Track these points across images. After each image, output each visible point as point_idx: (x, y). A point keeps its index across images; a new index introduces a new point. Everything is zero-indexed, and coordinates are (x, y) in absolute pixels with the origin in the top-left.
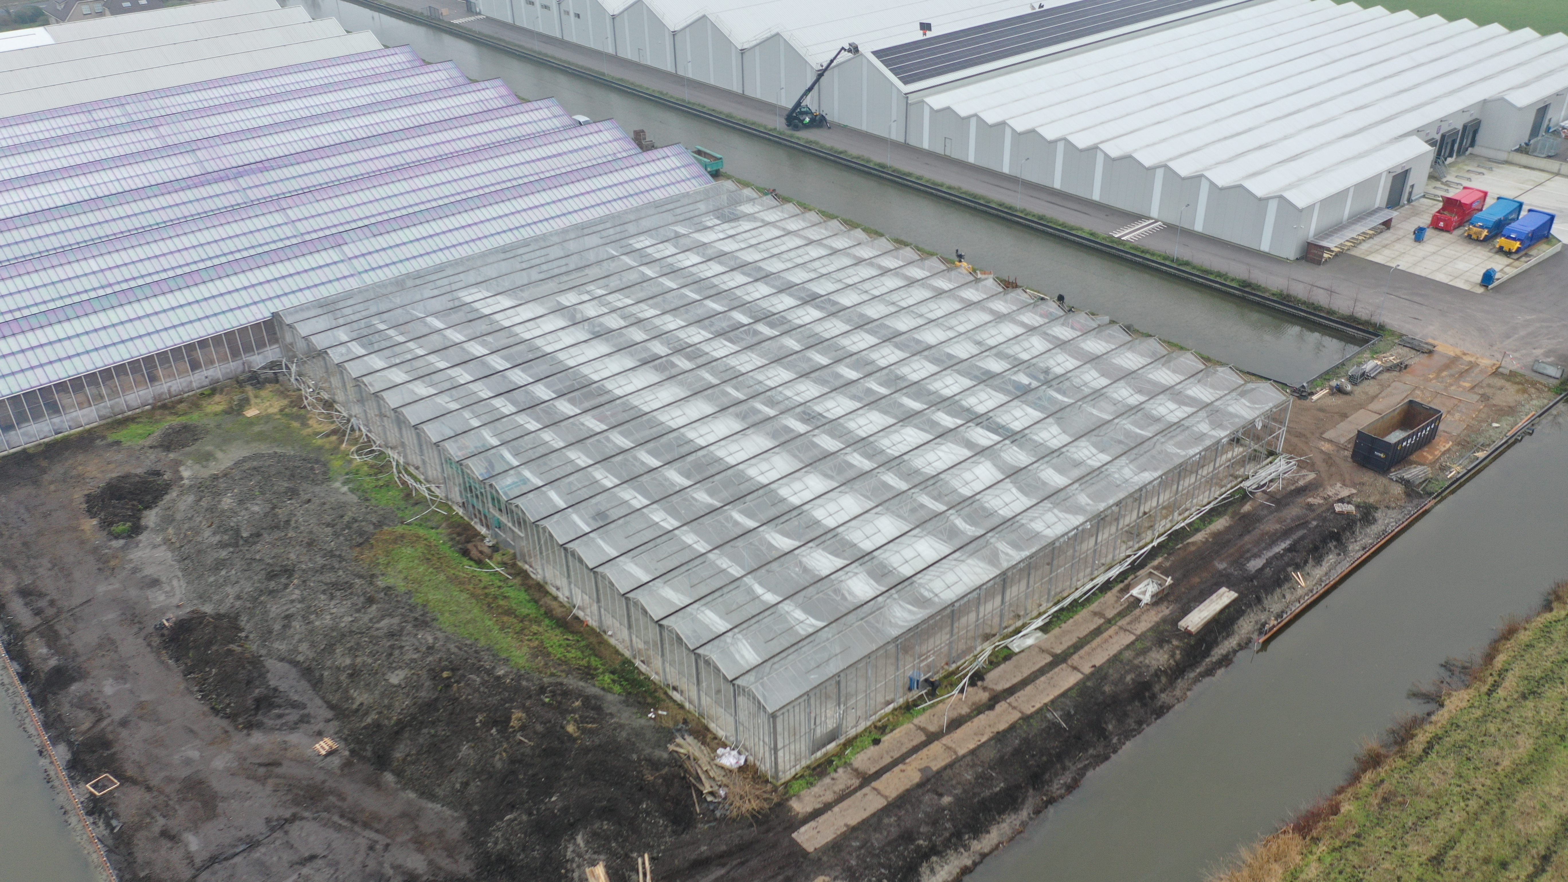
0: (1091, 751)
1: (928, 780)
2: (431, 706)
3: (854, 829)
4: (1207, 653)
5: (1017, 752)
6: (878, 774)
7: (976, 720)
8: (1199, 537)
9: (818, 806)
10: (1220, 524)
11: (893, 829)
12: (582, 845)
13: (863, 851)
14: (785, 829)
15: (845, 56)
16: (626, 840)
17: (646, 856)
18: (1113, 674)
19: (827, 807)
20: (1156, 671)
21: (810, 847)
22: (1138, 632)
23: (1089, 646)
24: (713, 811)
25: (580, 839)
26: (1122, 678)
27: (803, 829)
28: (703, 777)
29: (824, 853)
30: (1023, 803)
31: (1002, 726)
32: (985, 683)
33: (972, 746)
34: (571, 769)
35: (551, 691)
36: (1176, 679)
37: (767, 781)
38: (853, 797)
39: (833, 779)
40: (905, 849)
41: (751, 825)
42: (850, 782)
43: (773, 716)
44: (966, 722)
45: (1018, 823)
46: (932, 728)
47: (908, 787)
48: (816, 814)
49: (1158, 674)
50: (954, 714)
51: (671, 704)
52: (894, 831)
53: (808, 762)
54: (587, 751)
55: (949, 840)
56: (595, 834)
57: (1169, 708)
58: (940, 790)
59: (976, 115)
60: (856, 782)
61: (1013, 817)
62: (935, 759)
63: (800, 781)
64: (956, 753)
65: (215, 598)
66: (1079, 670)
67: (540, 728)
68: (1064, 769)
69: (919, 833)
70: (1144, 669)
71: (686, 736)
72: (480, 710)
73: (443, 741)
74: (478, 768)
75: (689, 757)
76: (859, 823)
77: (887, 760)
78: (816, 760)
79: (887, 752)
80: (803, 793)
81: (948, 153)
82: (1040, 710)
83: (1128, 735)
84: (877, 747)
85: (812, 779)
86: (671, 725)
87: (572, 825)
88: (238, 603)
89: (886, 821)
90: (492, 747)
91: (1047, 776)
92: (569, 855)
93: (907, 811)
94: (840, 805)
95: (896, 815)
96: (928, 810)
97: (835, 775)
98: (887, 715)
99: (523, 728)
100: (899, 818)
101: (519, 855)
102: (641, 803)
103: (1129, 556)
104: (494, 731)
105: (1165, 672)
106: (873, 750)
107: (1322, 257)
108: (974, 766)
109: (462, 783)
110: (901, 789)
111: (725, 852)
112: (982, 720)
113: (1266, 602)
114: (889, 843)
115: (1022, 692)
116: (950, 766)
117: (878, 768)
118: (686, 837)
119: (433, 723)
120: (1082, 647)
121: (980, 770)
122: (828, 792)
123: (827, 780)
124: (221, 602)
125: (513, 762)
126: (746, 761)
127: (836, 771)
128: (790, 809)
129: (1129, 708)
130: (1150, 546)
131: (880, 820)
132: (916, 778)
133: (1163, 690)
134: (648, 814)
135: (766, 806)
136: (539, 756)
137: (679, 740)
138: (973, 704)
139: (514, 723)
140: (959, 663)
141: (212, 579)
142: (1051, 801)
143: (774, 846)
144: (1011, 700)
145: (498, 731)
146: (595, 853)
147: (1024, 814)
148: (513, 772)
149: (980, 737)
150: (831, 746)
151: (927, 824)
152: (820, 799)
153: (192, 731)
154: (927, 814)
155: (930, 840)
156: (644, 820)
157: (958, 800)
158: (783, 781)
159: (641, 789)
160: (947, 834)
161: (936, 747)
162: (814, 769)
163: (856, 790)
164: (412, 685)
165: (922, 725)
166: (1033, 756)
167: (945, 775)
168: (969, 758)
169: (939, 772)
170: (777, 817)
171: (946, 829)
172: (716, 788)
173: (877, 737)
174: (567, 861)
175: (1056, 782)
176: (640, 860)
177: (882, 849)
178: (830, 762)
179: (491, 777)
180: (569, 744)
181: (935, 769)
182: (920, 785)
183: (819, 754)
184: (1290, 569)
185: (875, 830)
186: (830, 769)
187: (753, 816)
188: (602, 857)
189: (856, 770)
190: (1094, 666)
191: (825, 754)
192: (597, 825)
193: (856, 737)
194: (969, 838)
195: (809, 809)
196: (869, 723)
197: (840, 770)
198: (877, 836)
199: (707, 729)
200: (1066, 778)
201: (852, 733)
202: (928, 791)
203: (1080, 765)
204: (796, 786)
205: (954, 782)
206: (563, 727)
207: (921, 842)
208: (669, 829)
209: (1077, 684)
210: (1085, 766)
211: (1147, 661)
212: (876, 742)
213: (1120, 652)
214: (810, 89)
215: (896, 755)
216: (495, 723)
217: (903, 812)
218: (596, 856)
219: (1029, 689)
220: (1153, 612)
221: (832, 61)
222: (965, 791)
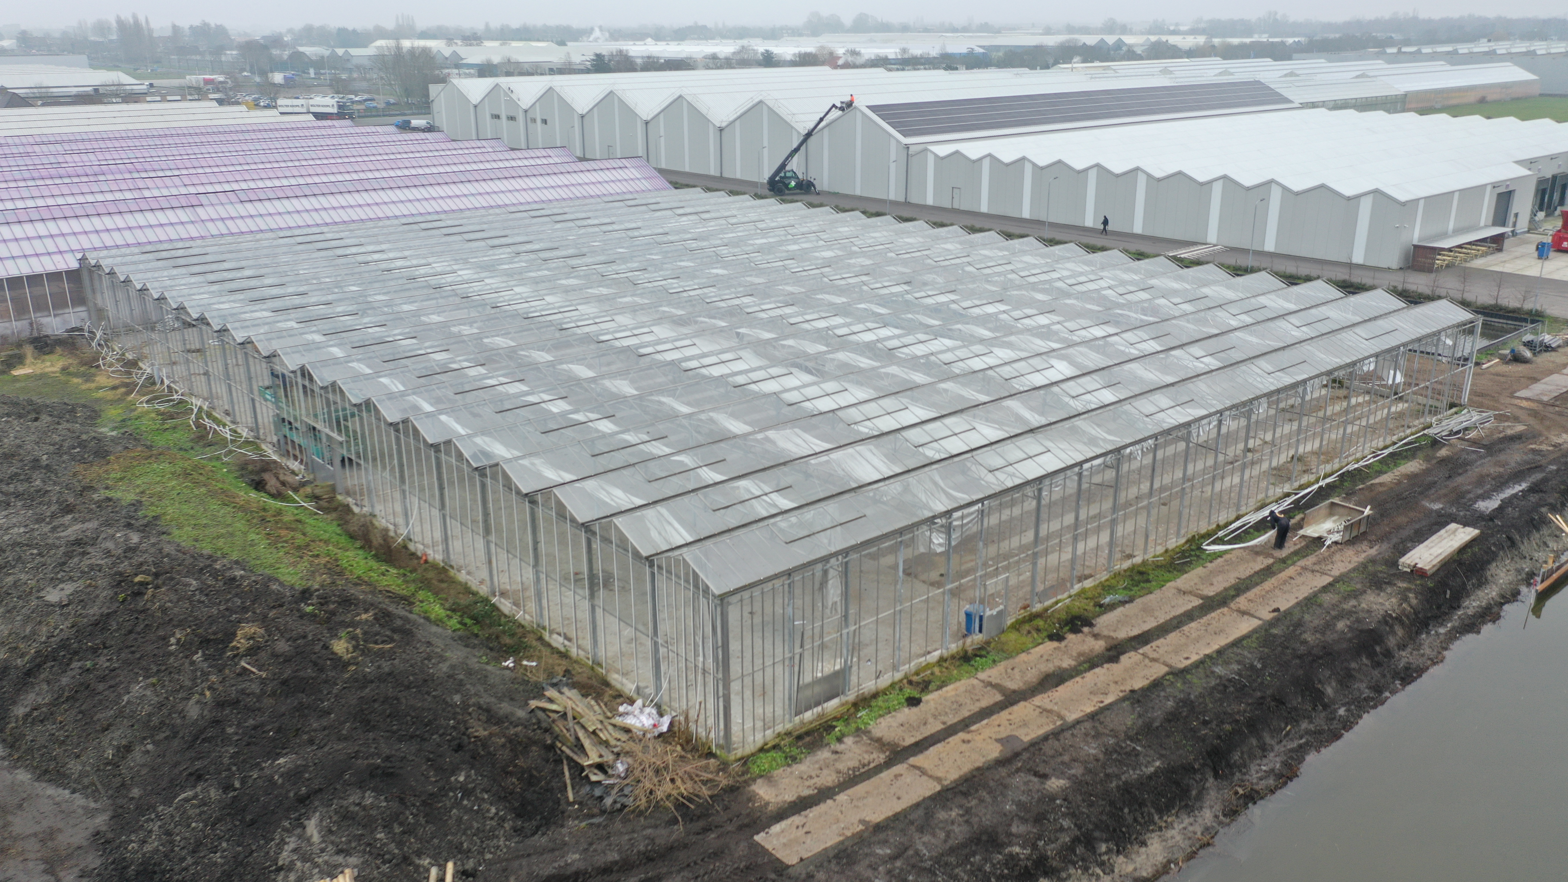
0: (1304, 725)
1: (1017, 755)
2: (98, 625)
3: (878, 828)
4: (1455, 603)
5: (1172, 717)
6: (920, 747)
7: (1089, 675)
8: (1386, 478)
9: (806, 792)
10: (1413, 466)
11: (956, 829)
12: (316, 838)
13: (898, 864)
14: (740, 828)
15: (836, 114)
16: (409, 831)
17: (450, 866)
18: (1312, 620)
19: (824, 794)
20: (1384, 617)
21: (790, 858)
22: (1336, 573)
23: (1259, 588)
24: (601, 798)
25: (312, 828)
26: (1329, 626)
27: (776, 828)
28: (587, 743)
29: (819, 866)
30: (1200, 797)
31: (1138, 684)
32: (1096, 630)
33: (1089, 709)
34: (329, 713)
35: (318, 597)
36: (1418, 633)
37: (710, 755)
38: (875, 780)
39: (836, 752)
40: (985, 860)
41: (675, 821)
42: (867, 758)
43: (723, 598)
44: (1072, 677)
45: (1199, 829)
46: (1012, 685)
47: (979, 764)
48: (801, 805)
49: (1387, 620)
50: (1050, 667)
51: (545, 652)
52: (960, 832)
53: (789, 726)
54: (364, 681)
55: (1071, 848)
56: (346, 816)
57: (1421, 671)
58: (1041, 769)
59: (990, 155)
60: (880, 757)
61: (1187, 821)
62: (1025, 724)
63: (773, 754)
64: (1061, 717)
66: (1253, 616)
67: (282, 646)
68: (1264, 749)
69: (1010, 835)
70: (1361, 615)
71: (565, 690)
72: (181, 624)
73: (103, 679)
74: (155, 720)
75: (564, 716)
76: (888, 819)
77: (935, 727)
78: (802, 723)
79: (935, 717)
80: (777, 773)
81: (956, 206)
82: (1200, 663)
83: (1363, 705)
84: (915, 710)
85: (795, 751)
86: (541, 677)
87: (303, 800)
89: (942, 815)
90: (188, 683)
91: (1236, 756)
92: (285, 857)
93: (981, 801)
94: (850, 791)
95: (961, 806)
96: (1023, 798)
97: (840, 747)
98: (928, 666)
99: (252, 652)
100: (968, 811)
101: (183, 859)
102: (454, 771)
103: (1288, 495)
104: (198, 657)
105: (1398, 619)
106: (907, 714)
107: (1434, 264)
108: (1097, 736)
109: (118, 748)
110: (966, 768)
111: (616, 863)
112: (1101, 674)
113: (1522, 547)
114: (952, 850)
115: (1162, 640)
116: (1056, 734)
117: (919, 737)
118: (541, 840)
119: (95, 650)
120: (1248, 589)
121: (1112, 741)
122: (825, 772)
123: (824, 754)
125: (220, 704)
126: (671, 724)
127: (839, 740)
128: (752, 798)
129: (1354, 665)
130: (1316, 486)
131: (929, 815)
132: (994, 752)
133: (1402, 647)
134: (467, 793)
135: (705, 792)
136: (273, 694)
137: (551, 693)
138: (1080, 654)
139: (241, 642)
140: (1048, 603)
142: (1252, 797)
143: (717, 854)
144: (1146, 649)
145: (206, 658)
146: (339, 852)
147: (1207, 816)
148: (216, 722)
149: (1101, 697)
150: (833, 704)
151: (1024, 820)
152: (811, 782)
154: (1019, 804)
155: (1034, 847)
156: (457, 804)
157: (1078, 784)
158: (739, 753)
159: (459, 748)
160: (1066, 838)
161: (1022, 710)
162: (799, 738)
163: (879, 769)
164: (79, 601)
165: (994, 681)
166: (1205, 723)
167: (1048, 748)
168: (1088, 725)
169: (1036, 745)
170: (726, 808)
171: (1062, 829)
172: (609, 758)
173: (916, 695)
174: (280, 869)
175: (1253, 768)
176: (434, 871)
177: (937, 860)
178: (828, 727)
179: (175, 735)
180: (331, 674)
181: (1026, 739)
182: (1000, 763)
183: (808, 715)
184: (1544, 510)
185: (921, 830)
186: (828, 738)
187: (679, 806)
188: (353, 860)
189: (879, 740)
190: (1277, 610)
191: (820, 716)
192: (354, 798)
193: (875, 696)
194: (1109, 851)
195: (789, 796)
196: (898, 676)
197: (849, 741)
198: (926, 838)
199: (607, 684)
200: (1274, 761)
201: (869, 686)
202: (1018, 770)
203: (1294, 745)
204: (764, 762)
205: (1066, 758)
206: (326, 647)
207: (1017, 849)
208: (507, 826)
209: (1255, 631)
210: (1300, 746)
211: (1364, 605)
212: (913, 702)
213: (1315, 595)
214: (796, 150)
215: (952, 719)
216: (205, 642)
217: (974, 802)
218: (340, 859)
219: (1173, 637)
220: (1349, 552)
221: (821, 120)
222: (1089, 771)
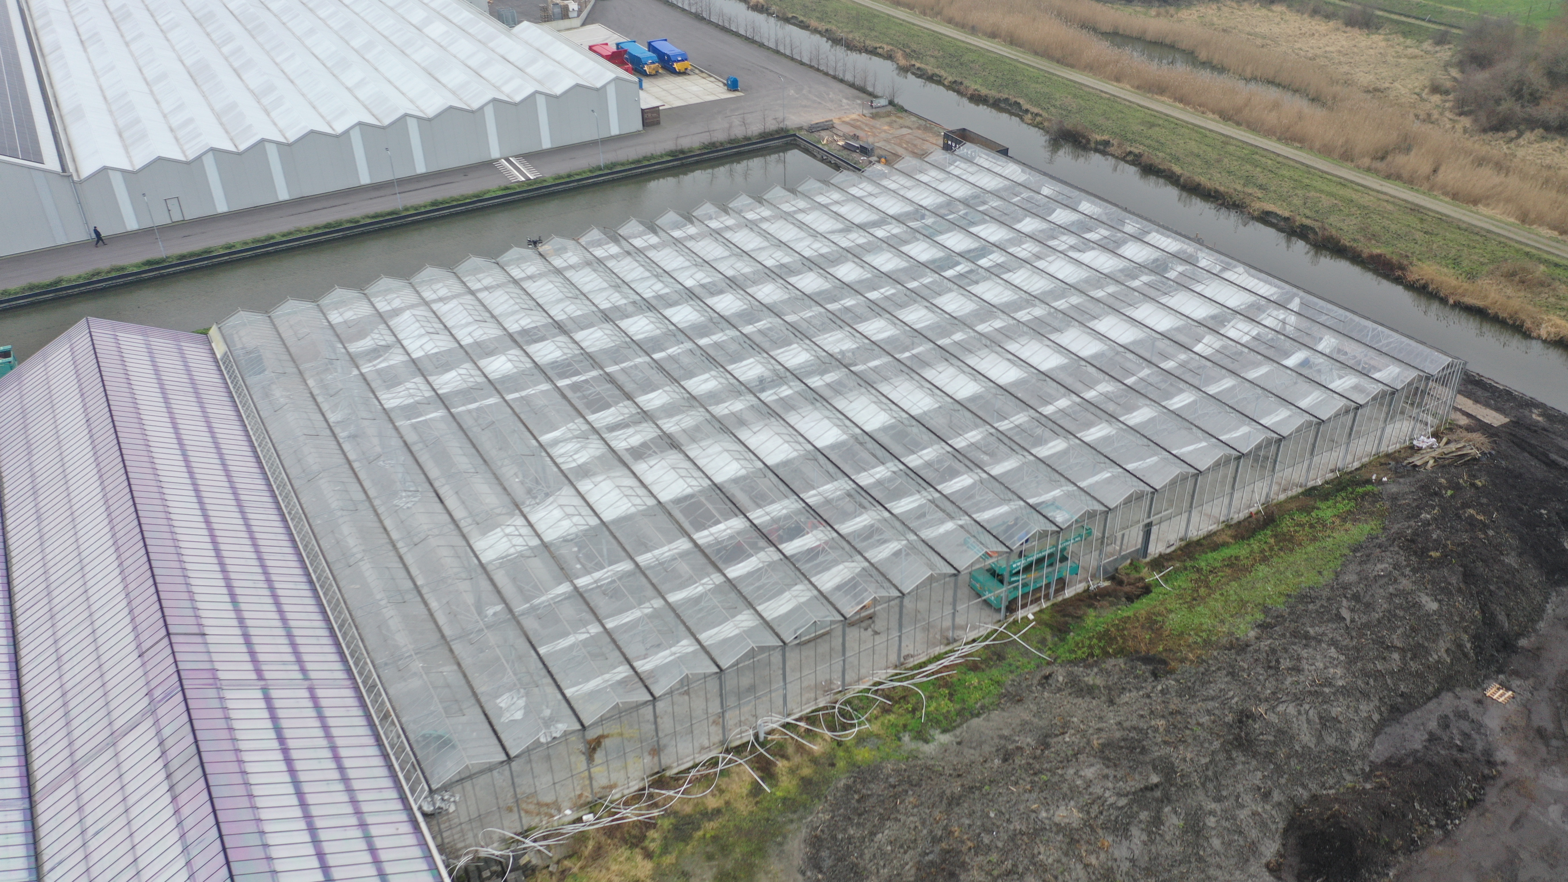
2: (1468, 576)
65: (1254, 834)
81: (177, 218)
88: (1276, 796)
107: (660, 116)
124: (1263, 825)
141: (1216, 843)
153: (1517, 821)
164: (1441, 591)
